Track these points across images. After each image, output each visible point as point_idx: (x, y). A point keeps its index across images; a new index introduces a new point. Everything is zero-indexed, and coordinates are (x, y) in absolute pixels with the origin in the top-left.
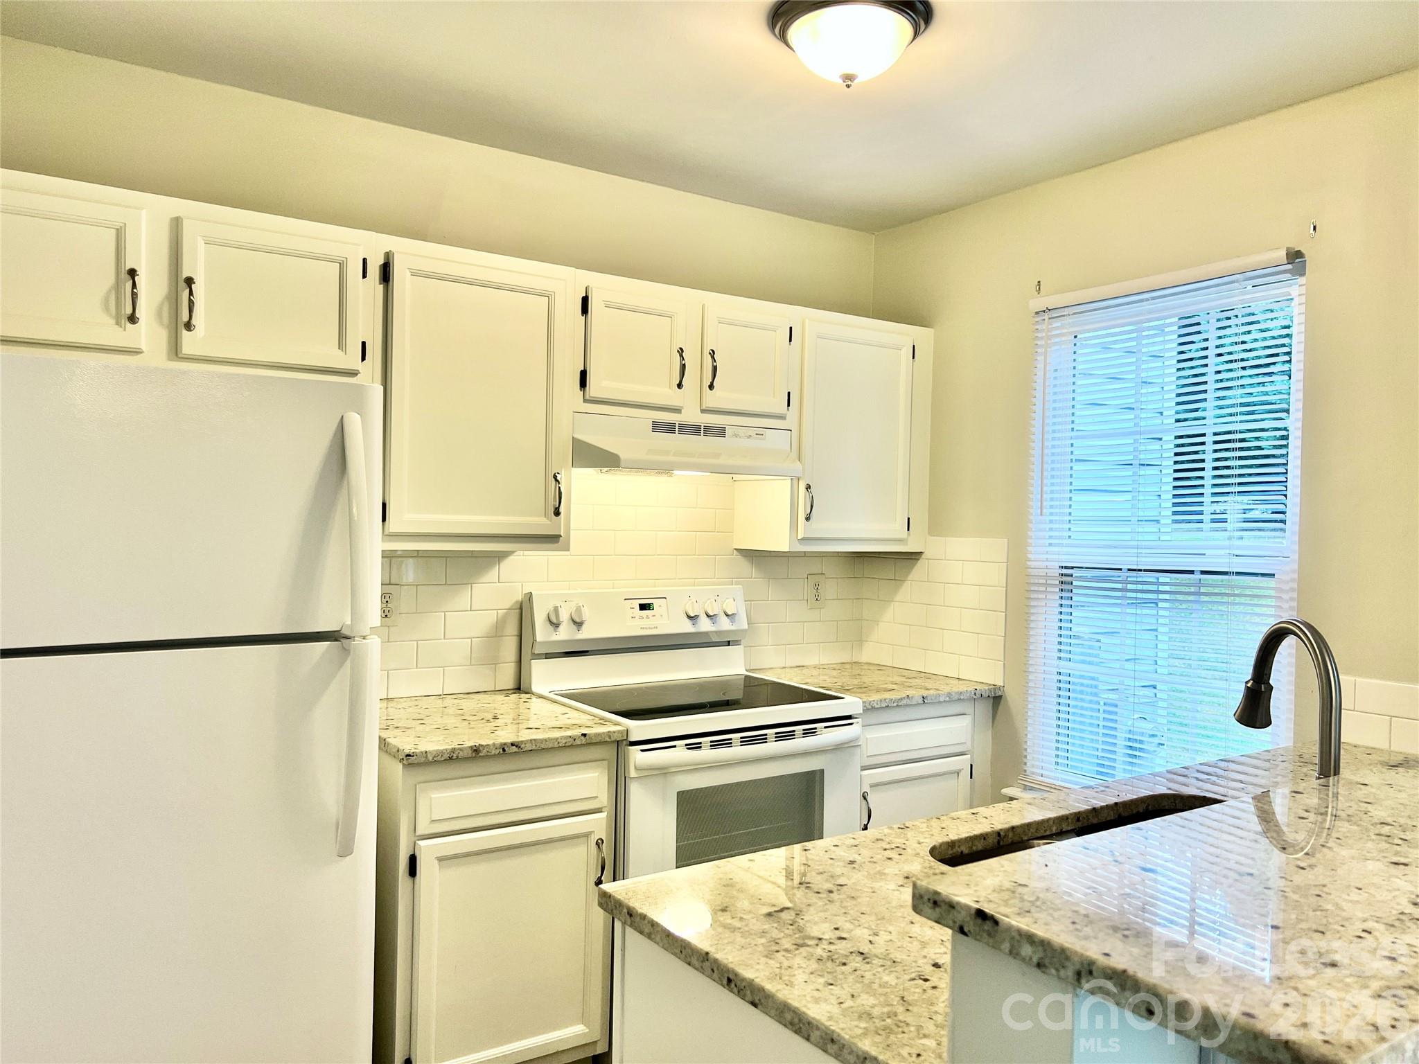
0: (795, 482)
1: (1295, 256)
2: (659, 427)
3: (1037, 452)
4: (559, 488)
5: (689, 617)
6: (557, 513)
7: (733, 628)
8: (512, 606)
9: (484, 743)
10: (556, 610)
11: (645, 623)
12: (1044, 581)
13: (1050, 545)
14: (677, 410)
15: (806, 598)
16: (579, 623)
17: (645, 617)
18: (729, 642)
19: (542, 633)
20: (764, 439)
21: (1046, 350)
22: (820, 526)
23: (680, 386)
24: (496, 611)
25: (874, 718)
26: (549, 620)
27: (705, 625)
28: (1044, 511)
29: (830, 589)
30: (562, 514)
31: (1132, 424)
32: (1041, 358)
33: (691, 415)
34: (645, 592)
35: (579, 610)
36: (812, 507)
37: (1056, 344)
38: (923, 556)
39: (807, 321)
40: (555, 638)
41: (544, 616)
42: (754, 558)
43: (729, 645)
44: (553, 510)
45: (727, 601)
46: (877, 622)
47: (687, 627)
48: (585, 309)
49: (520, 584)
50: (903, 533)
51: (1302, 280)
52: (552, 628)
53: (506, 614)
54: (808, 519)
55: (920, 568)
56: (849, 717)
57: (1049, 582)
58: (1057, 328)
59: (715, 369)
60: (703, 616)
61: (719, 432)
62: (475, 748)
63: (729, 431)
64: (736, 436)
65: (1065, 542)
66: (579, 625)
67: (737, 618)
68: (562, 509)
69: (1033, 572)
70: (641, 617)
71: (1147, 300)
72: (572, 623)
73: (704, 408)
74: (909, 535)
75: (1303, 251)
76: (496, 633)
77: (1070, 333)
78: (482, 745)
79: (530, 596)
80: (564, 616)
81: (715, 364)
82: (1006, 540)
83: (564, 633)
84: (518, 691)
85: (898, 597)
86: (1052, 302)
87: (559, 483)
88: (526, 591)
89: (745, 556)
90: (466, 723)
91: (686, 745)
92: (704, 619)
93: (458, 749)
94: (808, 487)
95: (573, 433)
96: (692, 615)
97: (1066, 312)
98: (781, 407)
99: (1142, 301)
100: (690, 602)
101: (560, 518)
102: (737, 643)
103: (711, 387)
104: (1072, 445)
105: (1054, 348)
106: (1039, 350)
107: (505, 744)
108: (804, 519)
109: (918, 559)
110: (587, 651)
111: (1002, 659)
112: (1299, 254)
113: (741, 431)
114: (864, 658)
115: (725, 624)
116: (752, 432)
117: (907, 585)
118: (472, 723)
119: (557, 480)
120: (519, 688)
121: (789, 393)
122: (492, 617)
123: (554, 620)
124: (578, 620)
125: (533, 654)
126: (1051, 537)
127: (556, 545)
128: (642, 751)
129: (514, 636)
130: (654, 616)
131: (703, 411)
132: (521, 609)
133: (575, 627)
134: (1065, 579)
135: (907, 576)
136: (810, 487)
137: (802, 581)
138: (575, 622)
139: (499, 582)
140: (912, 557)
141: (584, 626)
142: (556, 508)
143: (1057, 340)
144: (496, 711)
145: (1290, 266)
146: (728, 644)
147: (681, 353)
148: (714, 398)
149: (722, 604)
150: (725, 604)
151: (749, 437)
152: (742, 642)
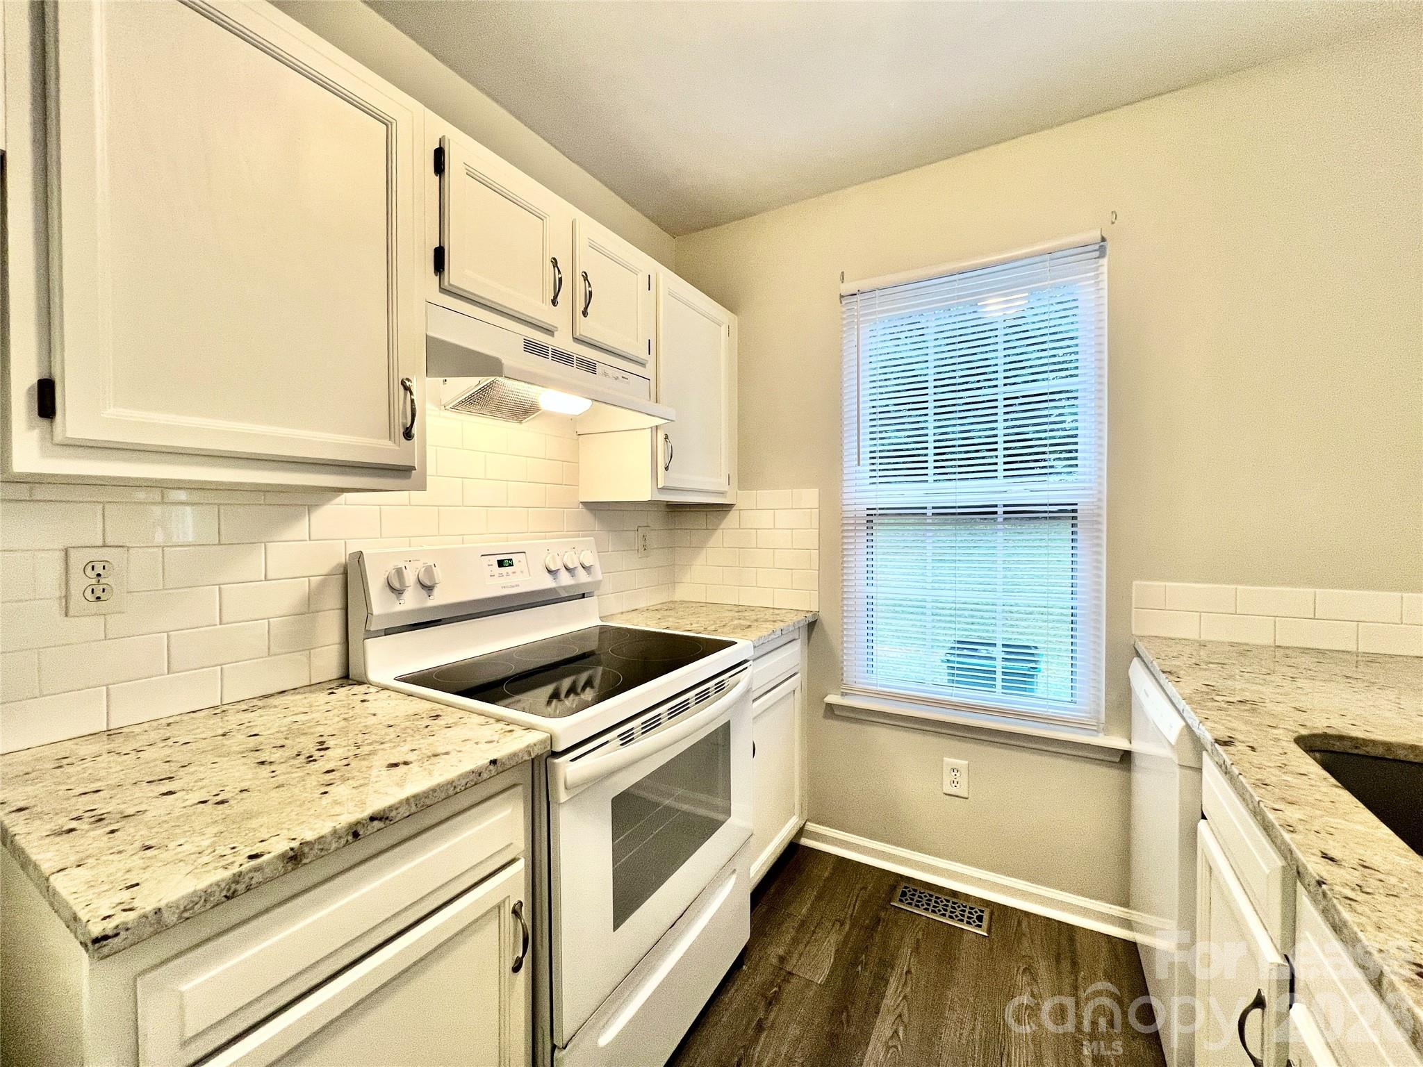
0: (656, 430)
2: (531, 347)
3: (847, 415)
4: (412, 401)
5: (550, 571)
6: (408, 434)
7: (589, 579)
8: (331, 571)
9: (309, 836)
10: (399, 572)
11: (503, 581)
13: (856, 490)
14: (549, 331)
15: (637, 548)
16: (430, 587)
17: (505, 574)
18: (584, 594)
19: (381, 605)
20: (628, 383)
22: (679, 477)
23: (554, 302)
24: (307, 579)
26: (389, 584)
27: (565, 579)
29: (654, 540)
30: (415, 436)
33: (563, 341)
34: (503, 547)
35: (429, 570)
36: (670, 457)
38: (735, 508)
39: (660, 276)
40: (398, 608)
41: (382, 580)
43: (584, 598)
44: (402, 431)
45: (583, 553)
46: (690, 566)
47: (547, 583)
48: (439, 167)
49: (343, 542)
50: (724, 487)
51: (1103, 261)
52: (393, 596)
53: (326, 579)
54: (667, 468)
55: (732, 517)
56: (745, 661)
57: (856, 522)
59: (589, 295)
60: (563, 570)
61: (590, 367)
62: (291, 853)
63: (598, 368)
64: (605, 374)
65: (867, 488)
66: (428, 589)
67: (592, 569)
68: (415, 430)
69: (848, 514)
70: (501, 575)
72: (419, 587)
73: (577, 335)
74: (728, 489)
76: (309, 607)
78: (307, 843)
79: (359, 557)
80: (410, 578)
81: (588, 289)
82: (817, 490)
83: (411, 601)
84: (345, 681)
85: (711, 544)
86: (863, 285)
87: (411, 393)
88: (353, 549)
89: (590, 509)
90: (265, 771)
92: (563, 573)
93: (250, 871)
94: (666, 438)
95: (426, 330)
96: (553, 569)
97: (876, 294)
98: (644, 354)
100: (550, 556)
101: (414, 442)
102: (591, 595)
103: (585, 313)
107: (358, 823)
108: (663, 467)
109: (730, 511)
110: (440, 620)
111: (817, 589)
113: (610, 371)
114: (677, 597)
115: (583, 577)
116: (619, 374)
117: (718, 533)
118: (279, 769)
119: (407, 389)
120: (348, 677)
121: (649, 340)
122: (303, 587)
123: (396, 585)
124: (428, 584)
125: (367, 631)
127: (407, 481)
128: (572, 760)
129: (337, 609)
130: (514, 573)
131: (575, 339)
132: (345, 573)
133: (424, 592)
134: (870, 518)
135: (720, 524)
136: (668, 438)
137: (633, 532)
138: (423, 586)
139: (310, 540)
141: (436, 591)
142: (407, 428)
144: (320, 729)
146: (583, 596)
147: (555, 262)
148: (587, 327)
149: (579, 558)
150: (581, 557)
151: (617, 378)
152: (595, 593)
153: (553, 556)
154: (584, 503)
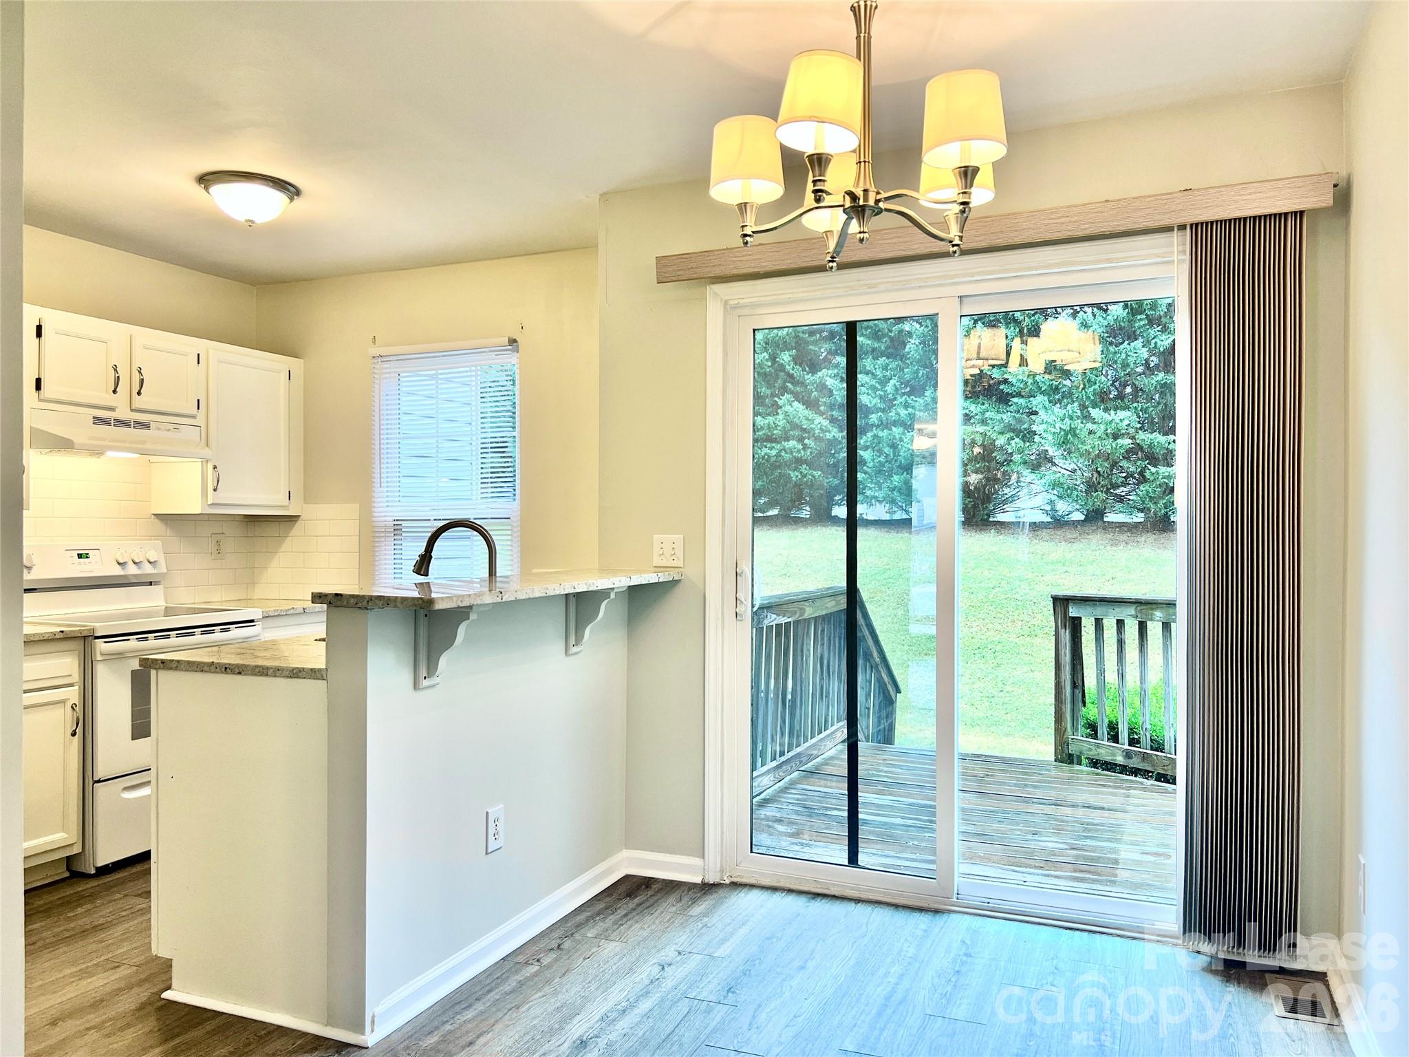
0: (205, 464)
1: (513, 342)
2: (98, 421)
3: (377, 447)
5: (119, 564)
7: (155, 572)
11: (82, 568)
12: (384, 530)
13: (387, 506)
14: (112, 409)
15: (210, 552)
17: (82, 563)
20: (180, 432)
21: (380, 382)
22: (224, 496)
23: (115, 392)
25: (270, 622)
27: (132, 570)
28: (382, 485)
29: (229, 545)
31: (434, 431)
32: (377, 386)
33: (123, 413)
34: (81, 545)
35: (28, 558)
36: (218, 481)
37: (386, 378)
38: (301, 518)
39: (211, 351)
42: (169, 522)
43: (151, 585)
45: (150, 551)
46: (266, 568)
47: (118, 571)
50: (286, 502)
51: (518, 355)
54: (215, 490)
55: (298, 528)
56: (252, 621)
57: (387, 530)
58: (386, 368)
59: (142, 381)
60: (130, 563)
61: (145, 426)
63: (152, 425)
64: (159, 429)
65: (396, 504)
66: (28, 569)
67: (157, 564)
69: (378, 524)
70: (79, 564)
71: (439, 357)
72: (22, 568)
73: (133, 408)
74: (290, 503)
75: (517, 339)
77: (395, 372)
81: (142, 377)
82: (358, 505)
85: (283, 549)
86: (382, 351)
89: (160, 520)
91: (137, 639)
92: (131, 565)
94: (215, 467)
95: (30, 423)
96: (122, 562)
97: (391, 358)
98: (194, 410)
99: (436, 357)
100: (119, 553)
102: (157, 583)
103: (139, 393)
104: (399, 443)
105: (385, 381)
106: (376, 381)
108: (212, 490)
109: (297, 521)
110: (35, 589)
112: (515, 341)
113: (163, 426)
115: (148, 569)
116: (171, 427)
121: (198, 400)
124: (28, 566)
126: (387, 501)
128: (105, 642)
130: (90, 563)
131: (132, 410)
133: (25, 571)
134: (396, 527)
135: (289, 532)
136: (216, 467)
137: (207, 539)
138: (25, 567)
140: (292, 519)
141: (33, 570)
143: (387, 375)
145: (510, 347)
146: (151, 583)
147: (115, 368)
148: (139, 402)
149: (146, 554)
150: (148, 554)
151: (169, 430)
152: (162, 583)
153: (122, 553)
154: (158, 516)
